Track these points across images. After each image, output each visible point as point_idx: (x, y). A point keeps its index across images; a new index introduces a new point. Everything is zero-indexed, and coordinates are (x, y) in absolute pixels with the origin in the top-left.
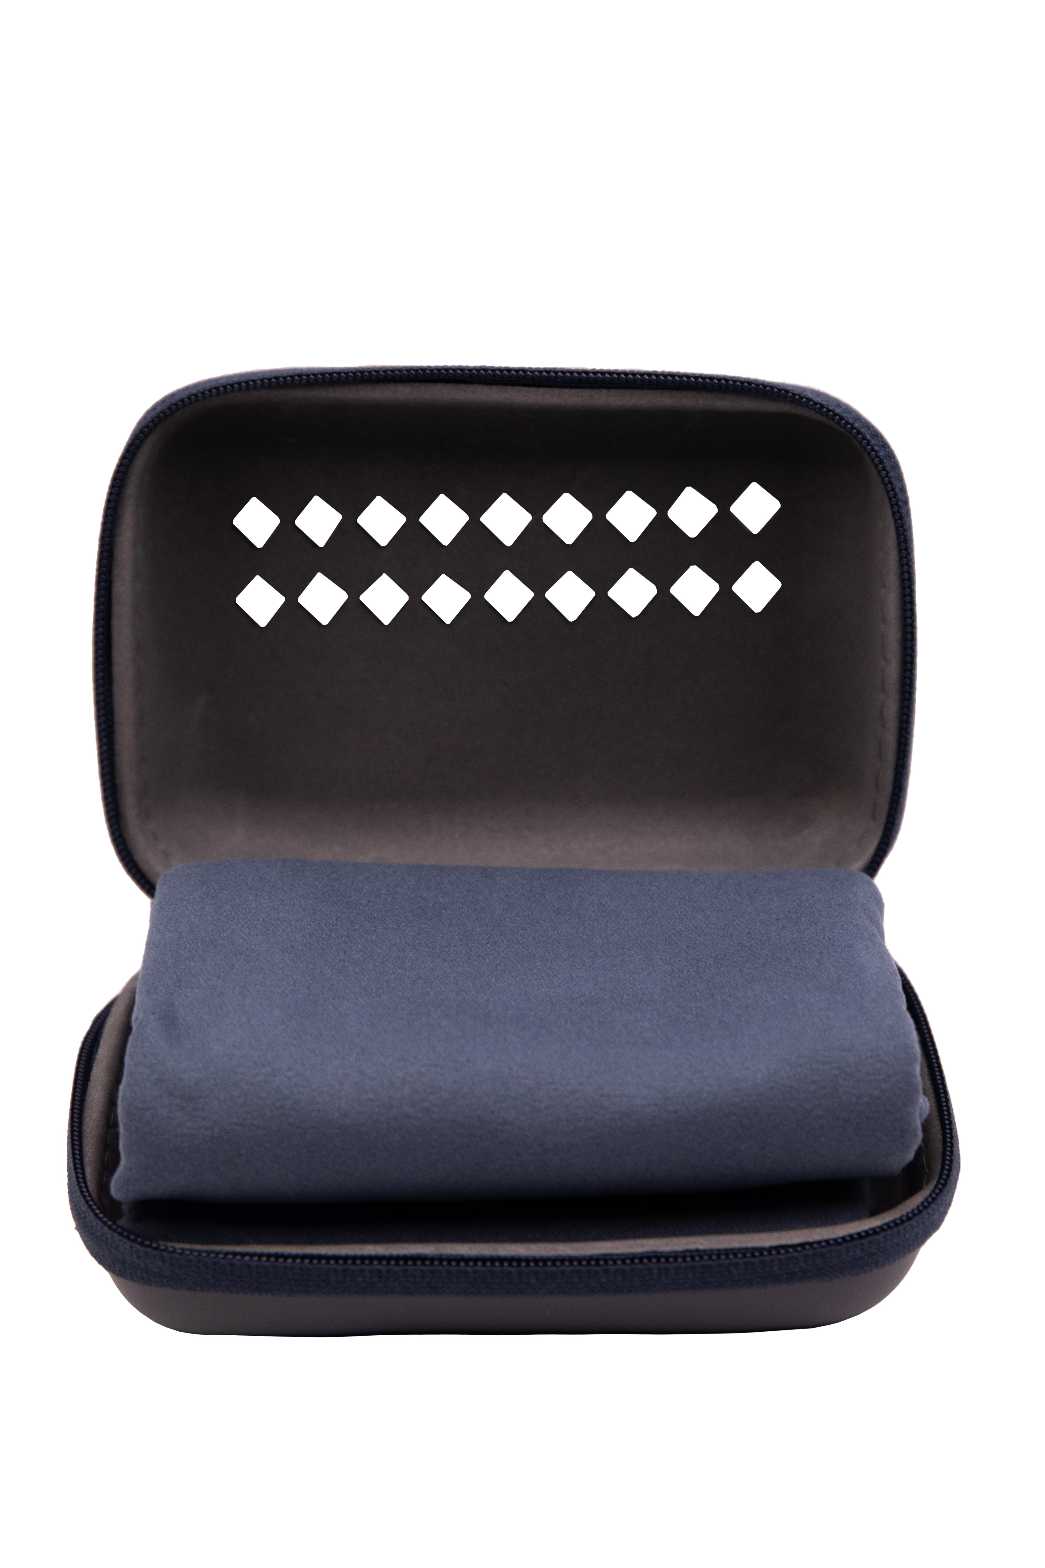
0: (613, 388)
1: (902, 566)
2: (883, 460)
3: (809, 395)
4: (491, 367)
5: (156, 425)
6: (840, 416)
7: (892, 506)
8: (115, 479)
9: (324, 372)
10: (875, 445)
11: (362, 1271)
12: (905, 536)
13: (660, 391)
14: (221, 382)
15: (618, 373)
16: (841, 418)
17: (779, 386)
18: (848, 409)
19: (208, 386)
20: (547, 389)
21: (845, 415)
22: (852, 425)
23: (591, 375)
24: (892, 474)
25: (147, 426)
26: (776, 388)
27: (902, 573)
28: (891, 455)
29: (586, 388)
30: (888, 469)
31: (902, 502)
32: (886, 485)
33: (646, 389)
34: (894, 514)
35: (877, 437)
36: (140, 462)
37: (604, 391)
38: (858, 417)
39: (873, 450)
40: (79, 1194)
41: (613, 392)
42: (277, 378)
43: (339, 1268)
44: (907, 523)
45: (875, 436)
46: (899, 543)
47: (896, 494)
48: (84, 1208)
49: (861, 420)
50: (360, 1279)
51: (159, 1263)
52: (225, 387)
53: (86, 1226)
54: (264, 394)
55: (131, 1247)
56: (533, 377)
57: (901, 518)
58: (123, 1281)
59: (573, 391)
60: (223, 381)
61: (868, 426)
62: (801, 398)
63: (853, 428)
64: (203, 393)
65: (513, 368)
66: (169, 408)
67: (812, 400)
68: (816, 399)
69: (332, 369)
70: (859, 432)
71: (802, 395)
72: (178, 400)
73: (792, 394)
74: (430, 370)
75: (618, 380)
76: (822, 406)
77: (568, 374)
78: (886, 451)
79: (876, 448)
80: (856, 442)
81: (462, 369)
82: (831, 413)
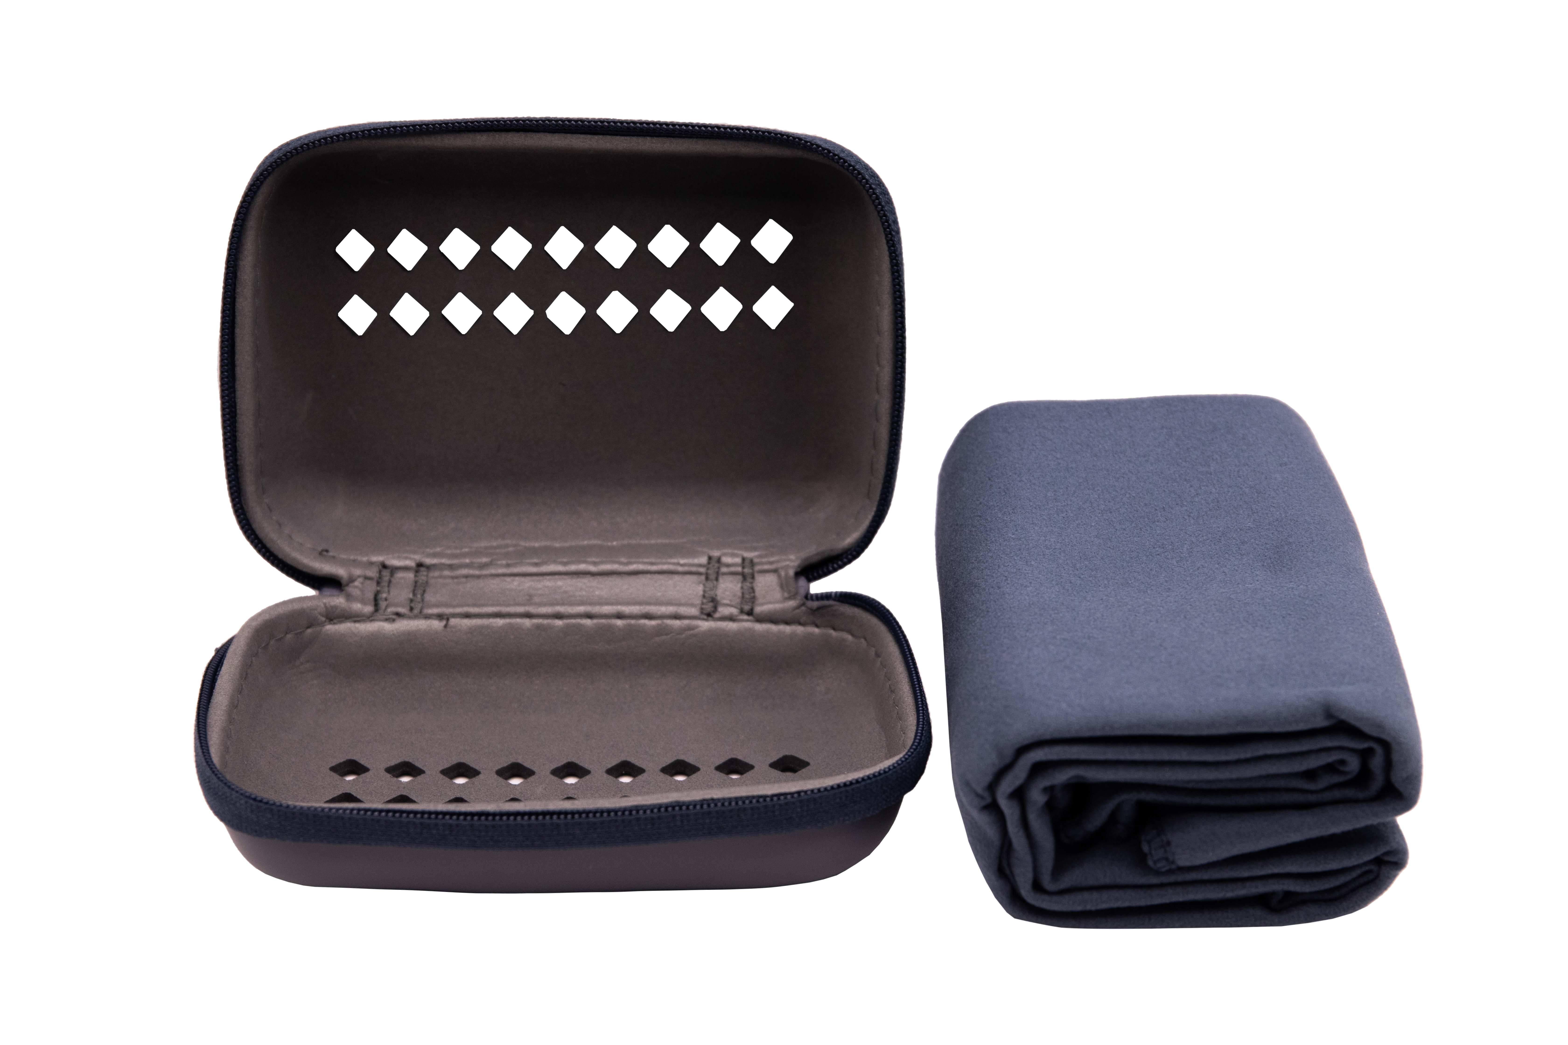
0: (656, 136)
1: (894, 286)
2: (879, 196)
3: (819, 143)
4: (555, 118)
5: (273, 169)
6: (844, 159)
7: (886, 236)
8: (239, 213)
9: (414, 124)
10: (872, 184)
11: (436, 825)
12: (897, 260)
13: (695, 140)
14: (328, 133)
15: (661, 124)
16: (845, 161)
17: (794, 135)
18: (851, 154)
19: (318, 137)
20: (601, 137)
21: (848, 159)
22: (854, 167)
23: (638, 125)
24: (886, 209)
25: (266, 170)
26: (791, 136)
27: (895, 292)
28: (885, 192)
29: (634, 136)
30: (883, 204)
31: (894, 231)
32: (881, 218)
33: (684, 137)
34: (888, 242)
35: (874, 177)
36: (259, 200)
37: (649, 138)
38: (859, 161)
39: (871, 188)
40: (205, 764)
41: (655, 140)
42: (375, 129)
43: (418, 821)
44: (899, 250)
45: (873, 176)
46: (892, 267)
47: (889, 225)
48: (208, 774)
49: (860, 163)
50: (434, 832)
51: (269, 816)
52: (331, 137)
53: (210, 789)
54: (365, 143)
55: (246, 802)
56: (589, 127)
57: (894, 245)
58: (239, 834)
59: (623, 138)
60: (330, 133)
61: (867, 167)
62: (812, 144)
63: (854, 169)
64: (313, 143)
65: (573, 118)
66: (285, 155)
67: (821, 147)
68: (824, 146)
69: (422, 121)
70: (859, 173)
71: (813, 142)
72: (293, 148)
73: (805, 141)
74: (503, 121)
75: (660, 130)
76: (829, 151)
77: (619, 124)
78: (881, 189)
79: (873, 186)
80: (857, 182)
81: (530, 120)
82: (837, 157)
